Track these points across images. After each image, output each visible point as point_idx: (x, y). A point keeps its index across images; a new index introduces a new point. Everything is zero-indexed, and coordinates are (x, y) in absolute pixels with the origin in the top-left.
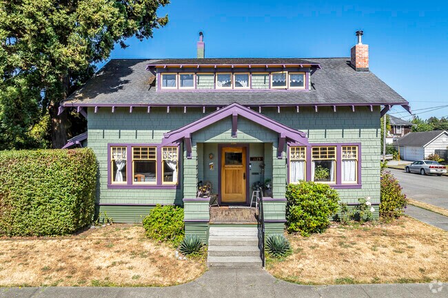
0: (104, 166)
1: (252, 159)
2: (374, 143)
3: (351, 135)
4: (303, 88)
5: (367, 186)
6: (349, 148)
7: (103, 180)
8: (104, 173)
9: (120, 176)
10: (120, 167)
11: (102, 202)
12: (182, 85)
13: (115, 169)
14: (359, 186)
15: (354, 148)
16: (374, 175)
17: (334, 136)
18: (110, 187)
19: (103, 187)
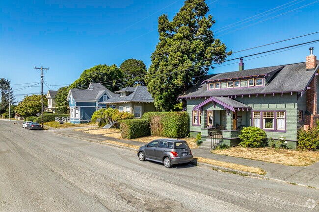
0: (191, 118)
1: (238, 117)
2: (293, 111)
3: (281, 107)
4: (262, 85)
5: (289, 132)
6: (281, 113)
7: (191, 122)
8: (191, 120)
9: (196, 121)
10: (196, 118)
11: (190, 130)
12: (216, 87)
13: (195, 119)
14: (285, 131)
15: (283, 113)
16: (293, 127)
17: (273, 107)
18: (193, 125)
19: (191, 125)
